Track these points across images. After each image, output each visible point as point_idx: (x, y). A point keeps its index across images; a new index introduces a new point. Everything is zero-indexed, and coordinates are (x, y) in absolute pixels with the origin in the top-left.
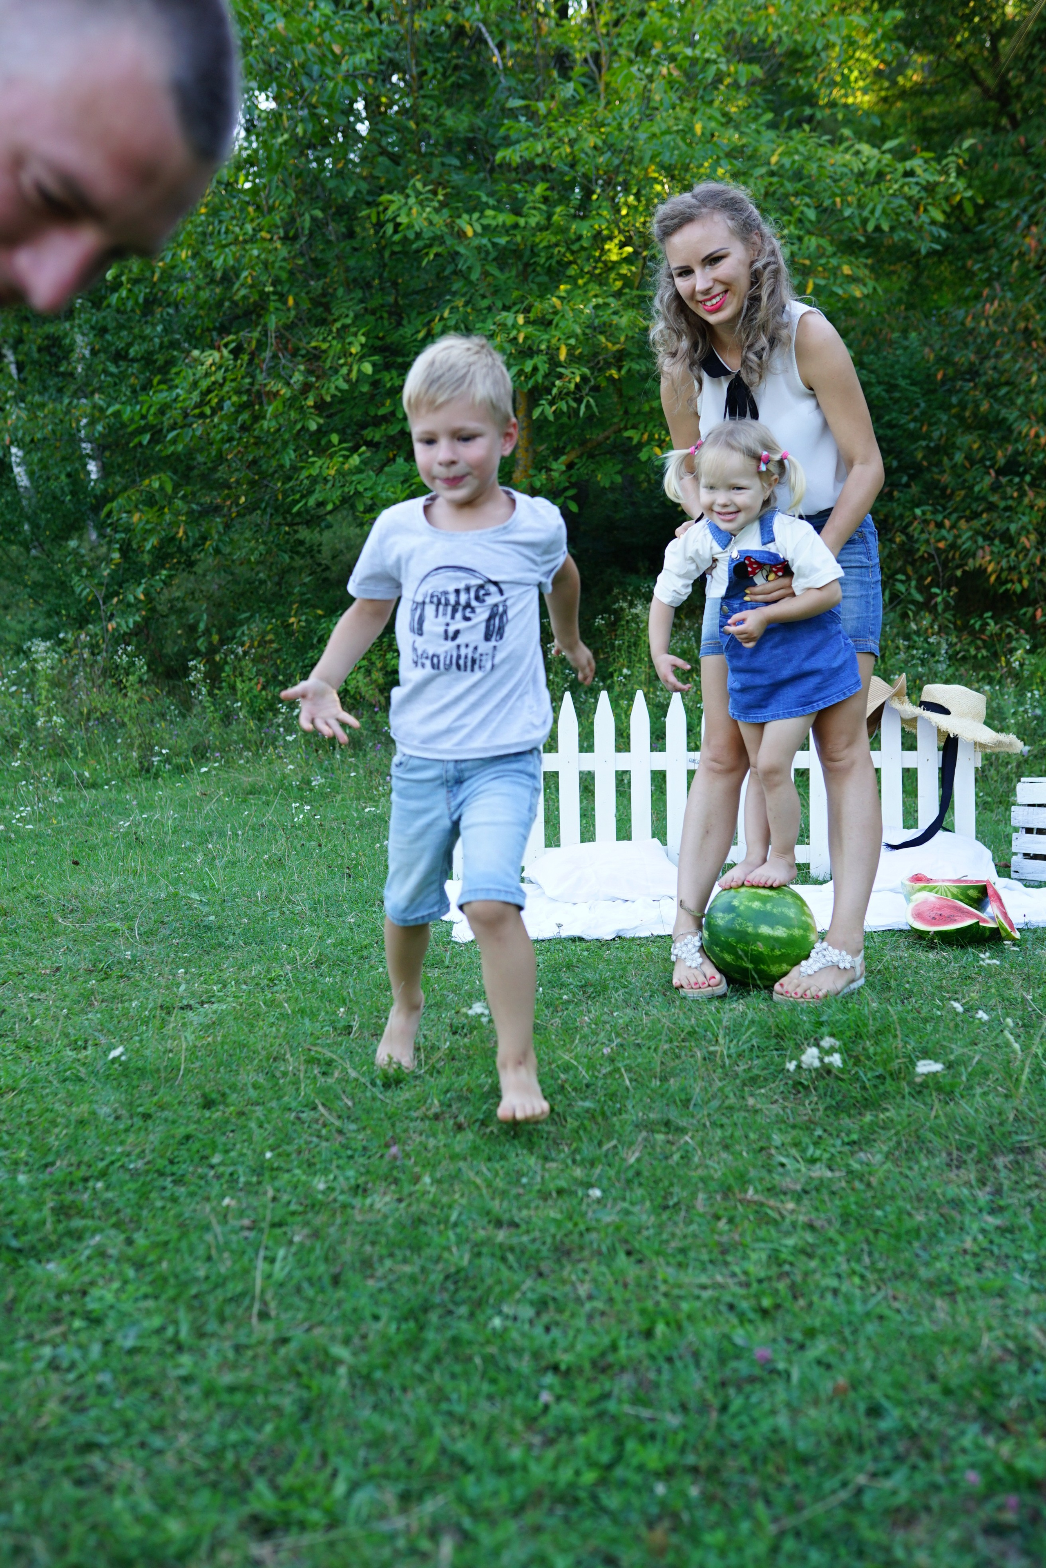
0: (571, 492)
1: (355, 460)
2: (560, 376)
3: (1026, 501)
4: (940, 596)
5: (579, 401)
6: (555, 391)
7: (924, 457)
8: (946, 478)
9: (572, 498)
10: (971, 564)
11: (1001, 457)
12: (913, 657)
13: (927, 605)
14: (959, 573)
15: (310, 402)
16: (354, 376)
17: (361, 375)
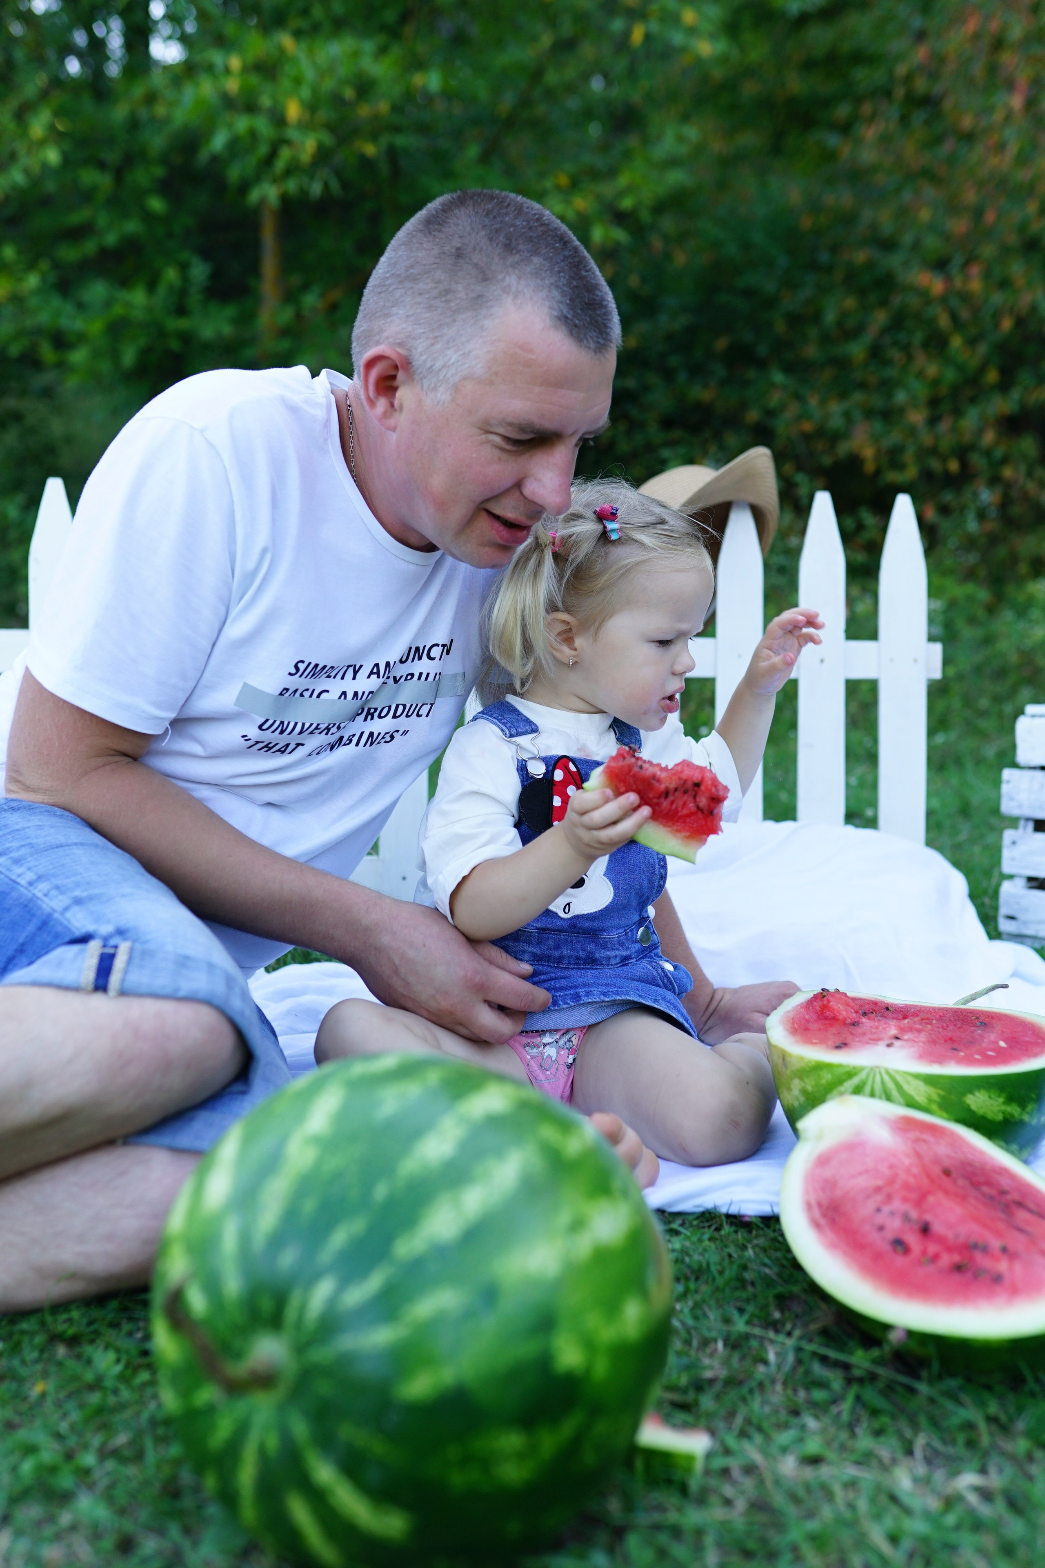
1: (32, 281)
2: (287, 142)
4: (804, 486)
5: (312, 177)
6: (280, 164)
10: (843, 448)
14: (827, 461)
16: (36, 169)
17: (45, 166)
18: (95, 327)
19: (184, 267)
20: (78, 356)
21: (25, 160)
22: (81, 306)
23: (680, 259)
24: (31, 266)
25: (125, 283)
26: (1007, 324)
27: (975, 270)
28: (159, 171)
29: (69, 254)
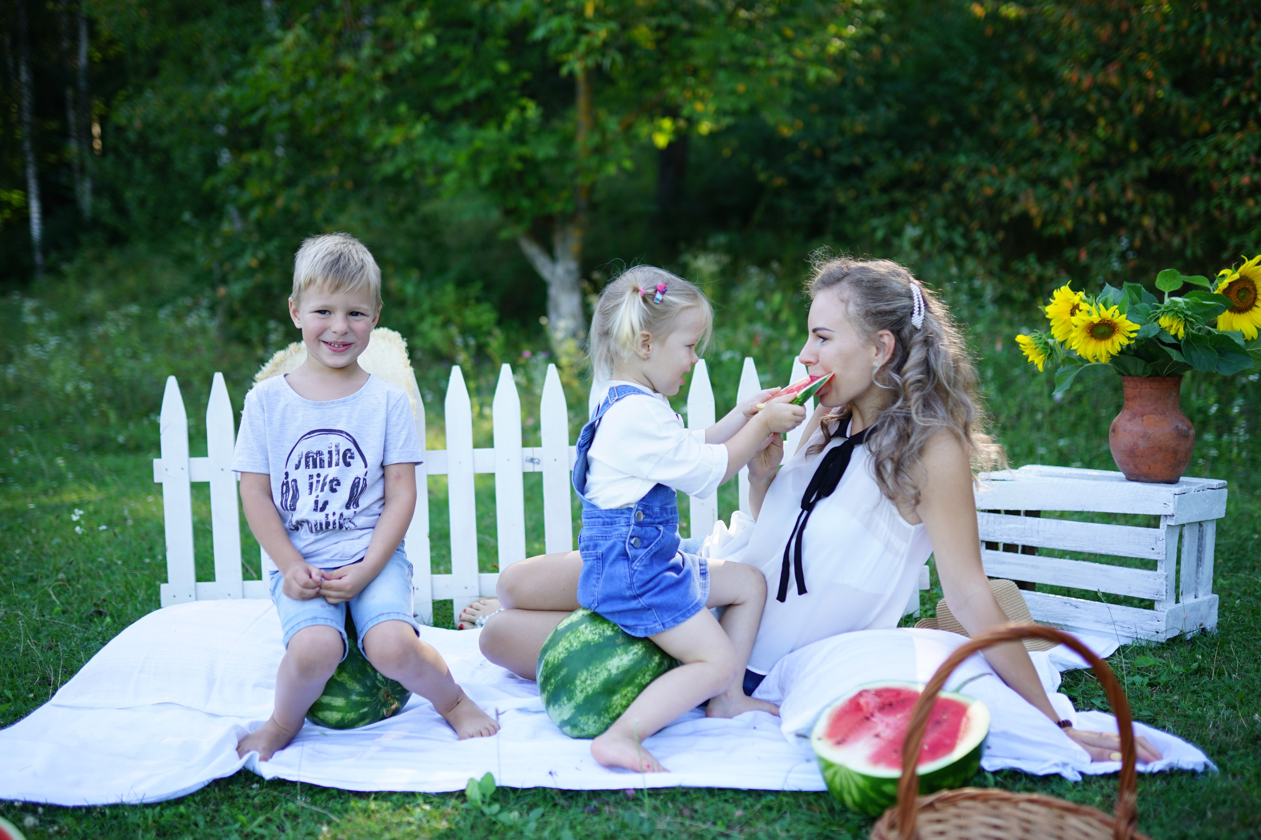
1: (419, 129)
2: (586, 32)
3: (1069, 145)
4: (983, 241)
5: (604, 55)
8: (996, 129)
10: (1017, 209)
11: (1046, 104)
13: (971, 250)
14: (1005, 218)
15: (378, 74)
16: (419, 49)
17: (425, 47)
18: (461, 157)
19: (523, 109)
20: (450, 179)
21: (410, 44)
22: (451, 141)
23: (895, 62)
24: (418, 118)
25: (480, 124)
26: (1139, 108)
27: (1114, 68)
28: (503, 43)
29: (443, 105)
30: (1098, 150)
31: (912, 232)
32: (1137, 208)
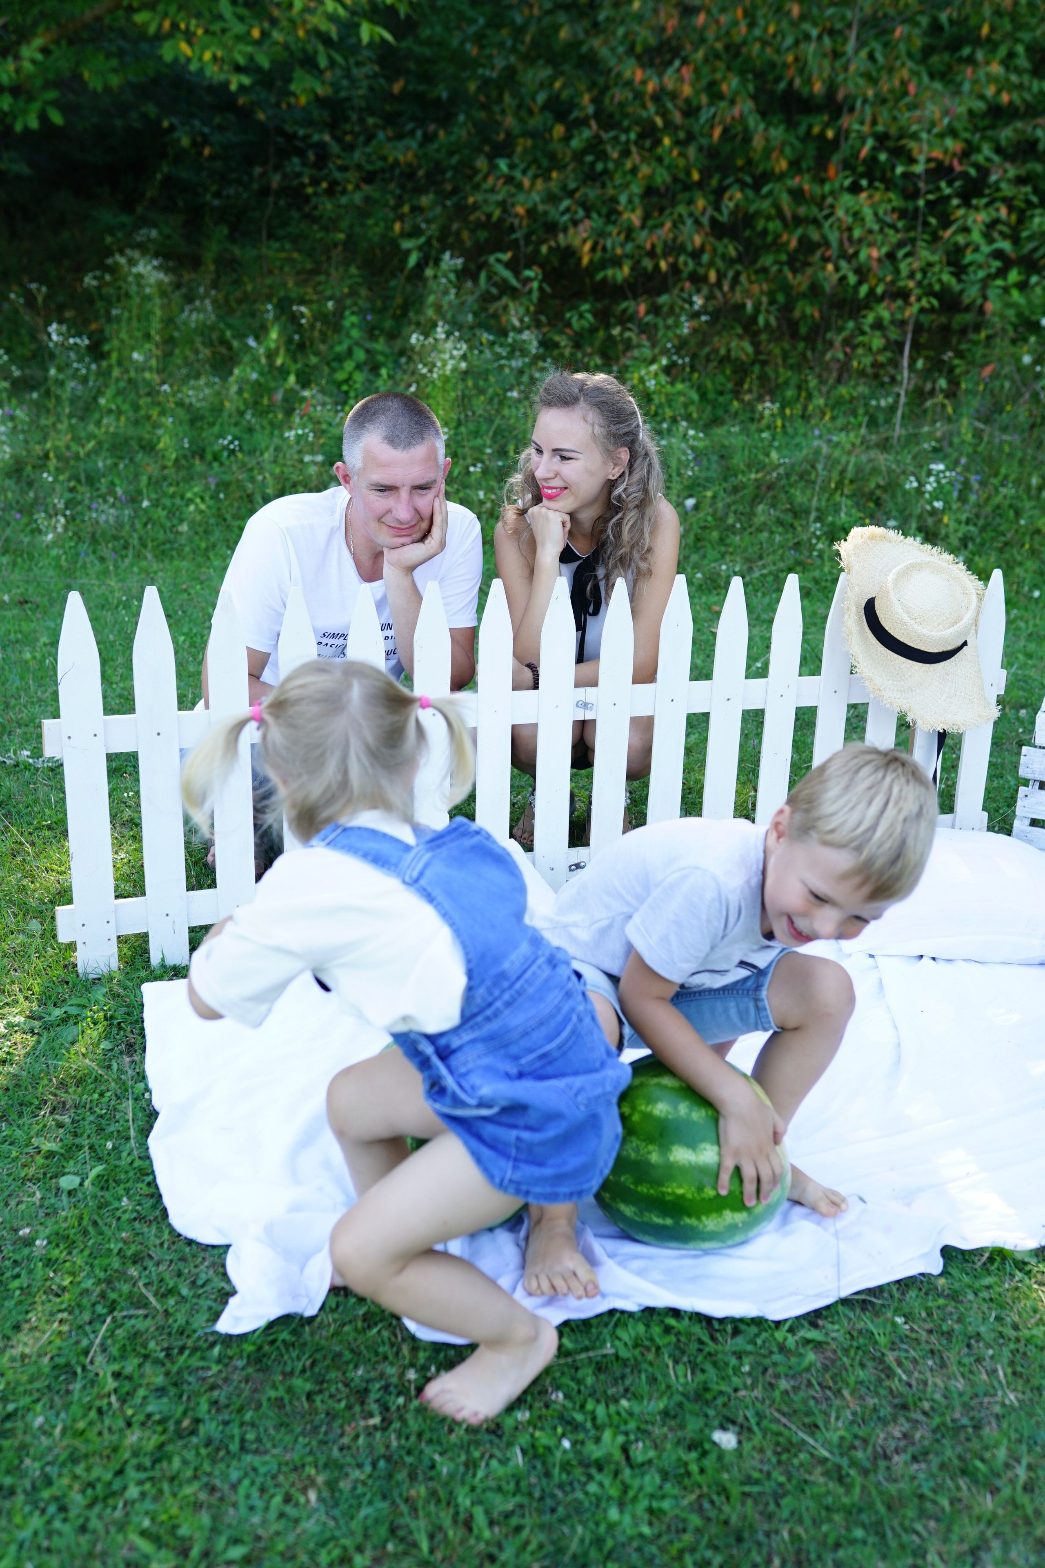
0: (52, 95)
3: (628, 165)
7: (479, 89)
8: (510, 121)
9: (55, 103)
10: (563, 241)
12: (499, 357)
30: (662, 177)
31: (450, 262)
32: (705, 258)
